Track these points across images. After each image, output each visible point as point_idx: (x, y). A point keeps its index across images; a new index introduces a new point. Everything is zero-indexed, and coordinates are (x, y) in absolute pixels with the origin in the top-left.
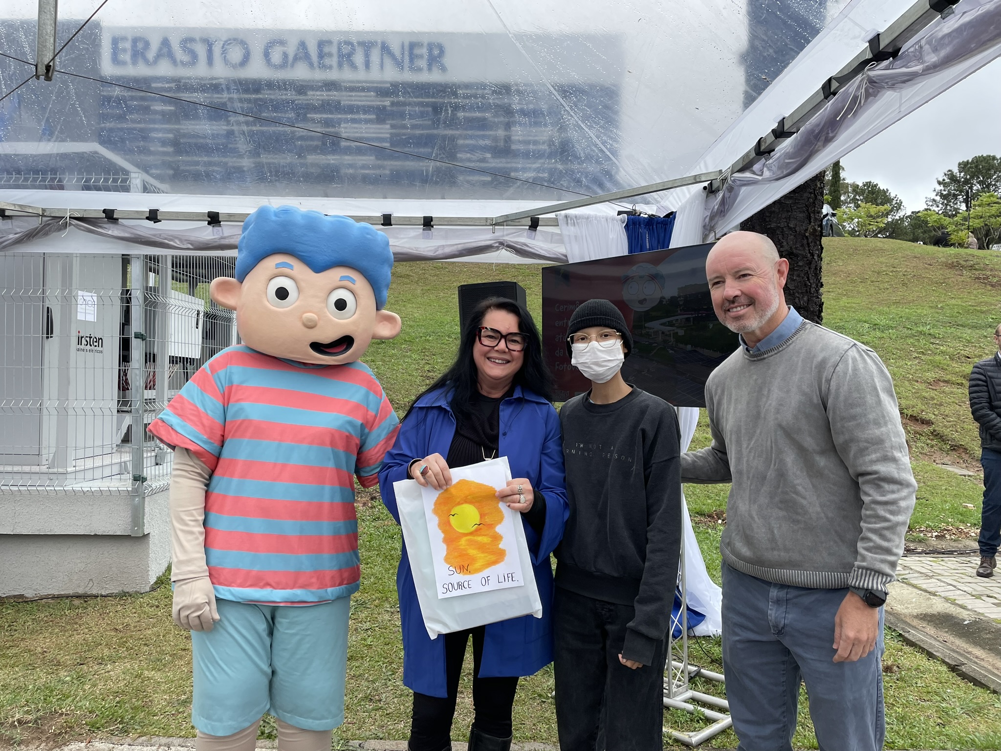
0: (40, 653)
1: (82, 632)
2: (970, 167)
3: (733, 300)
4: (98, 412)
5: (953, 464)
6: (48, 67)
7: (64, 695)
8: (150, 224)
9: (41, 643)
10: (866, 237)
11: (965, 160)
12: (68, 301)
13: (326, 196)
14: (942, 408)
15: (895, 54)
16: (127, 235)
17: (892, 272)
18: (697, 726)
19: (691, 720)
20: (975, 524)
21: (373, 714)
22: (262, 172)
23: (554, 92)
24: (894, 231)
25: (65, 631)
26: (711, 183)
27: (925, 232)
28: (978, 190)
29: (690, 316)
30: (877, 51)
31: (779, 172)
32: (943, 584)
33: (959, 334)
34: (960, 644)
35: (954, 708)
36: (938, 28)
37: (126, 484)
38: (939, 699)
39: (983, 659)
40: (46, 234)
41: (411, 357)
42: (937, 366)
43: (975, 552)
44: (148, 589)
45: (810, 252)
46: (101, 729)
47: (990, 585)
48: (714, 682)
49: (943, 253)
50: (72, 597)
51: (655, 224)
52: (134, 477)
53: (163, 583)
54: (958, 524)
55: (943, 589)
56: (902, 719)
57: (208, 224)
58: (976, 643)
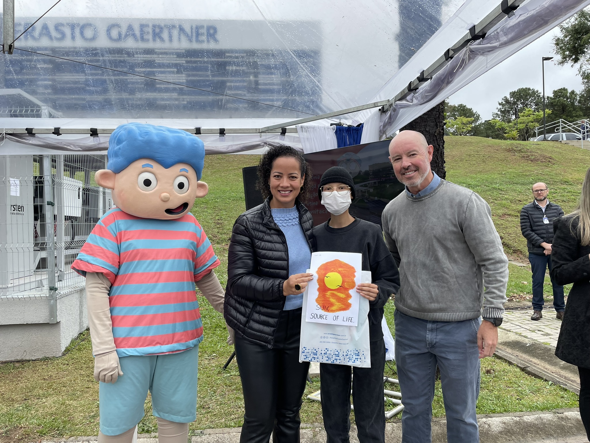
1: (23, 382)
2: (516, 95)
3: (407, 169)
5: (515, 260)
6: (10, 47)
7: (20, 417)
8: (55, 136)
10: (461, 135)
11: (514, 91)
12: (5, 184)
13: (162, 118)
14: (507, 229)
15: (483, 36)
16: (41, 143)
17: (477, 155)
18: (389, 408)
20: (529, 293)
21: (206, 415)
22: (123, 105)
23: (294, 56)
24: (476, 132)
25: (13, 382)
26: (383, 107)
27: (493, 132)
28: (521, 108)
29: (376, 181)
30: (474, 35)
31: (422, 101)
32: (514, 325)
33: (514, 188)
34: (525, 356)
35: (525, 390)
36: (507, 23)
37: (45, 292)
38: (517, 386)
39: (538, 364)
41: (207, 212)
42: (504, 206)
44: (61, 355)
45: (438, 144)
46: (46, 434)
47: (539, 324)
48: (395, 385)
49: (504, 143)
50: (14, 362)
51: (351, 130)
52: (50, 288)
53: (69, 351)
54: (519, 293)
55: (514, 328)
56: (498, 397)
57: (91, 136)
58: (534, 356)
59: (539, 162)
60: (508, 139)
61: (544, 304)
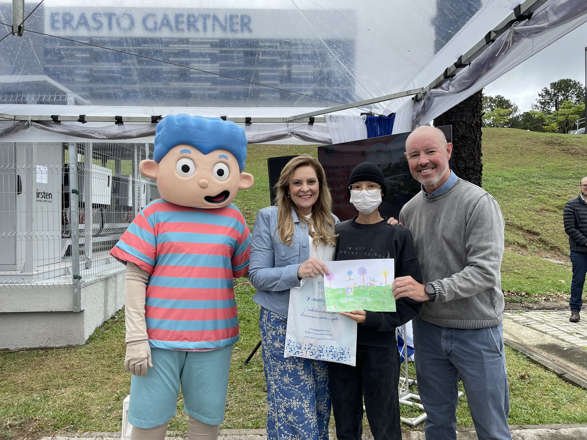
0: (20, 383)
1: (45, 370)
2: (557, 86)
3: (424, 166)
4: (51, 238)
5: (552, 257)
6: (20, 28)
7: (36, 408)
8: (80, 124)
9: (21, 377)
10: (497, 127)
11: (554, 82)
12: (31, 172)
13: (187, 106)
14: (545, 225)
15: (529, 16)
16: (66, 131)
17: (514, 147)
18: (415, 414)
19: (412, 411)
20: (566, 292)
22: (148, 92)
23: (324, 43)
24: (514, 124)
25: (35, 370)
26: (417, 95)
27: (531, 125)
28: (561, 99)
29: (407, 174)
30: (519, 15)
31: (459, 88)
32: (550, 327)
33: (553, 183)
34: (562, 361)
35: (562, 399)
36: (557, 0)
37: (69, 281)
38: (553, 394)
39: (576, 370)
40: (17, 131)
42: (542, 201)
43: (567, 308)
44: (84, 343)
45: (475, 136)
46: (61, 428)
47: (578, 327)
49: (543, 136)
50: (38, 349)
51: (383, 120)
52: (74, 277)
53: (93, 339)
54: (556, 292)
55: (550, 330)
56: (533, 406)
57: (116, 124)
58: (572, 361)
59: (580, 156)
60: (547, 131)
61: (583, 305)
